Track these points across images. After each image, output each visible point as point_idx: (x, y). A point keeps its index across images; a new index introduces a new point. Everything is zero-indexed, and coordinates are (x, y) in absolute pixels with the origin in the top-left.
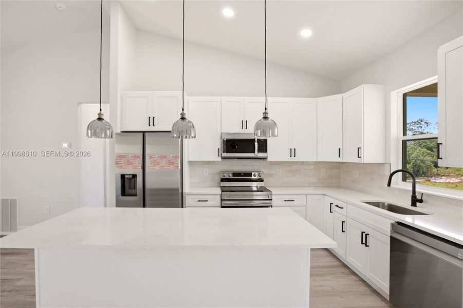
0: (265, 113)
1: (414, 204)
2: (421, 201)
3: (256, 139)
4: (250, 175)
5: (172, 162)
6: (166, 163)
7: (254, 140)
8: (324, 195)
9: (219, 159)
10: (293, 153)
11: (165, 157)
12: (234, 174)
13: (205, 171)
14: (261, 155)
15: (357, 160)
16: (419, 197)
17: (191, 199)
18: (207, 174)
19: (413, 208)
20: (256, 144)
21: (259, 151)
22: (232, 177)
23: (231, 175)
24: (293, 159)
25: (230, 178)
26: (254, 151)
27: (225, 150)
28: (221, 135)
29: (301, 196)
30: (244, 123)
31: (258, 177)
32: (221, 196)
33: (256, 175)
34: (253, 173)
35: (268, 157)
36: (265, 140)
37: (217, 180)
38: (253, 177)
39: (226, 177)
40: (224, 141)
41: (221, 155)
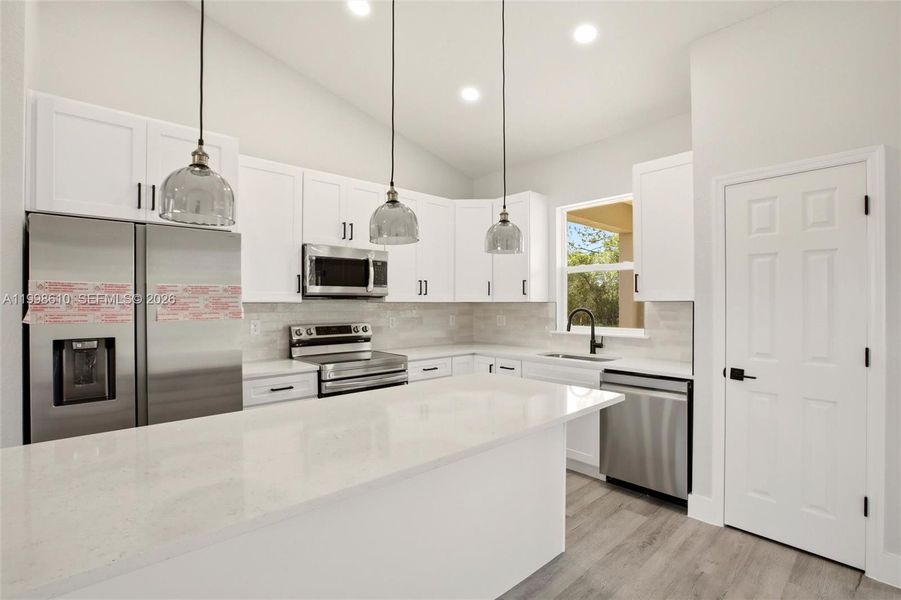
0: (504, 214)
1: (593, 351)
2: (600, 346)
3: (371, 261)
4: (347, 329)
5: (222, 303)
6: (206, 306)
7: (366, 262)
8: (473, 354)
9: (298, 298)
10: (423, 287)
11: (205, 290)
12: (319, 330)
13: (253, 326)
14: (378, 291)
15: (521, 298)
16: (598, 341)
17: (254, 388)
18: (258, 333)
19: (593, 356)
20: (372, 269)
21: (376, 283)
22: (314, 336)
23: (313, 331)
24: (423, 299)
25: (312, 337)
26: (366, 284)
27: (314, 279)
28: (303, 247)
29: (445, 360)
30: (348, 228)
31: (361, 333)
32: (319, 373)
33: (360, 329)
34: (353, 326)
35: (387, 294)
36: (384, 264)
37: (281, 344)
38: (354, 334)
39: (304, 336)
40: (311, 261)
41: (303, 290)
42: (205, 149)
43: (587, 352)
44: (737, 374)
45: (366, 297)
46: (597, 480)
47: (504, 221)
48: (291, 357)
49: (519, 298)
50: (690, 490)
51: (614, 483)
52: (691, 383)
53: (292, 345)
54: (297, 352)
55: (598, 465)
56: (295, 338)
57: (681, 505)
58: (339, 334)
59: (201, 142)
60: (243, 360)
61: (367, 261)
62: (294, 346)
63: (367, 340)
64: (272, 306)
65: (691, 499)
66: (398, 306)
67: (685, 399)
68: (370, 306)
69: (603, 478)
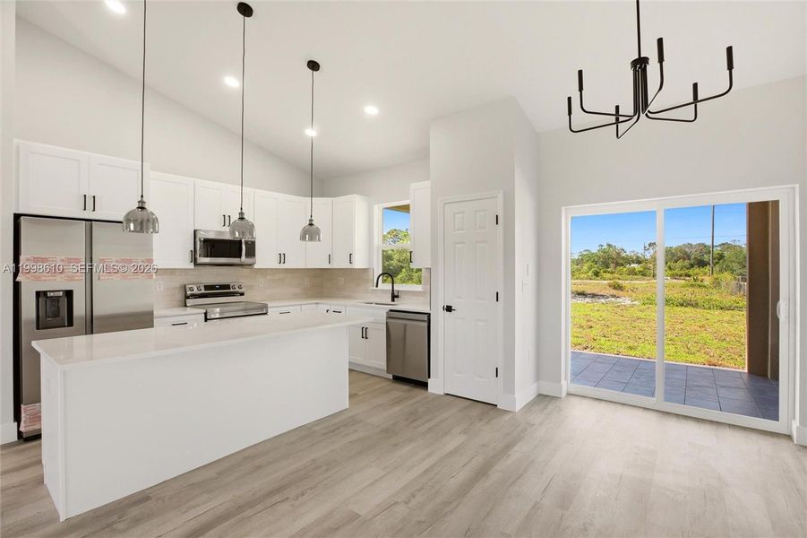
1: (393, 300)
2: (397, 297)
3: (243, 240)
4: (228, 287)
9: (192, 266)
10: (282, 258)
12: (207, 287)
14: (249, 261)
16: (396, 293)
17: (161, 323)
18: (162, 289)
19: (393, 303)
20: (244, 247)
21: (247, 256)
22: (203, 291)
23: (203, 288)
24: (282, 266)
25: (201, 292)
26: (240, 256)
27: (202, 253)
28: (195, 231)
29: (296, 307)
30: (227, 218)
31: (237, 290)
32: (206, 314)
33: (236, 287)
34: (231, 285)
35: (255, 263)
36: (253, 243)
37: (180, 296)
38: (232, 290)
39: (196, 291)
40: (200, 241)
41: (195, 261)
42: (144, 199)
43: (389, 301)
44: (449, 309)
45: (241, 265)
46: (387, 379)
47: (311, 225)
48: (186, 306)
49: (347, 265)
50: (429, 377)
51: (397, 379)
52: (429, 315)
53: (187, 297)
54: (190, 302)
55: (385, 368)
56: (189, 293)
57: (424, 385)
58: (222, 290)
59: (142, 196)
60: (155, 308)
61: (240, 241)
62: (188, 298)
63: (242, 294)
64: (172, 271)
65: (430, 381)
66: (263, 271)
67: (426, 324)
68: (245, 271)
69: (391, 377)
